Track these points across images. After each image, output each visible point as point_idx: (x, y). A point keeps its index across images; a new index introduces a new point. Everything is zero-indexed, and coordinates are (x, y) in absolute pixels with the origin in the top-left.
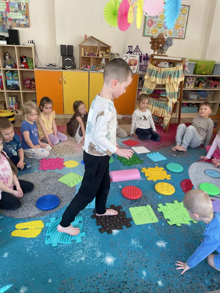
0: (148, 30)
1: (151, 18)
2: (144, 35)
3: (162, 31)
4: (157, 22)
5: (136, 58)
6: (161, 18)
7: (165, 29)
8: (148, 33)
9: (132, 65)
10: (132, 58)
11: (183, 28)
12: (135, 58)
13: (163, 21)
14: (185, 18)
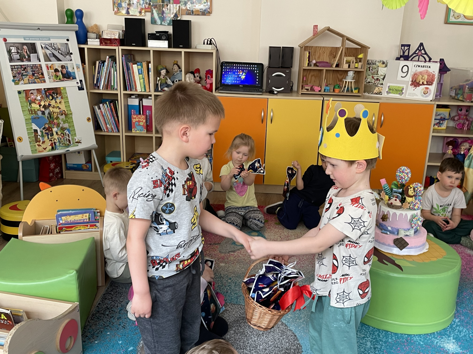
2: (447, 22)
5: (430, 70)
8: (457, 18)
9: (421, 83)
10: (420, 69)
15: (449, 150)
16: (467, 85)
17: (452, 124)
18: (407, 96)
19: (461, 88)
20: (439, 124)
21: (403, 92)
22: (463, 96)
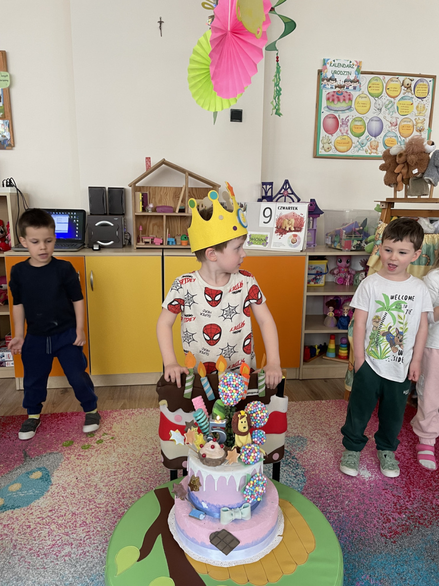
0: (325, 141)
1: (332, 112)
2: (316, 156)
3: (366, 141)
4: (350, 121)
5: (298, 212)
6: (360, 111)
7: (373, 138)
8: (327, 150)
9: (288, 229)
10: (285, 212)
11: (422, 133)
12: (295, 211)
13: (364, 119)
14: (424, 108)
15: (330, 311)
16: (344, 229)
17: (331, 279)
18: (272, 247)
19: (338, 234)
20: (315, 280)
21: (268, 241)
22: (341, 244)
